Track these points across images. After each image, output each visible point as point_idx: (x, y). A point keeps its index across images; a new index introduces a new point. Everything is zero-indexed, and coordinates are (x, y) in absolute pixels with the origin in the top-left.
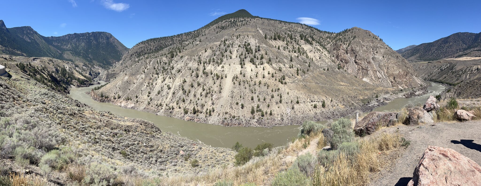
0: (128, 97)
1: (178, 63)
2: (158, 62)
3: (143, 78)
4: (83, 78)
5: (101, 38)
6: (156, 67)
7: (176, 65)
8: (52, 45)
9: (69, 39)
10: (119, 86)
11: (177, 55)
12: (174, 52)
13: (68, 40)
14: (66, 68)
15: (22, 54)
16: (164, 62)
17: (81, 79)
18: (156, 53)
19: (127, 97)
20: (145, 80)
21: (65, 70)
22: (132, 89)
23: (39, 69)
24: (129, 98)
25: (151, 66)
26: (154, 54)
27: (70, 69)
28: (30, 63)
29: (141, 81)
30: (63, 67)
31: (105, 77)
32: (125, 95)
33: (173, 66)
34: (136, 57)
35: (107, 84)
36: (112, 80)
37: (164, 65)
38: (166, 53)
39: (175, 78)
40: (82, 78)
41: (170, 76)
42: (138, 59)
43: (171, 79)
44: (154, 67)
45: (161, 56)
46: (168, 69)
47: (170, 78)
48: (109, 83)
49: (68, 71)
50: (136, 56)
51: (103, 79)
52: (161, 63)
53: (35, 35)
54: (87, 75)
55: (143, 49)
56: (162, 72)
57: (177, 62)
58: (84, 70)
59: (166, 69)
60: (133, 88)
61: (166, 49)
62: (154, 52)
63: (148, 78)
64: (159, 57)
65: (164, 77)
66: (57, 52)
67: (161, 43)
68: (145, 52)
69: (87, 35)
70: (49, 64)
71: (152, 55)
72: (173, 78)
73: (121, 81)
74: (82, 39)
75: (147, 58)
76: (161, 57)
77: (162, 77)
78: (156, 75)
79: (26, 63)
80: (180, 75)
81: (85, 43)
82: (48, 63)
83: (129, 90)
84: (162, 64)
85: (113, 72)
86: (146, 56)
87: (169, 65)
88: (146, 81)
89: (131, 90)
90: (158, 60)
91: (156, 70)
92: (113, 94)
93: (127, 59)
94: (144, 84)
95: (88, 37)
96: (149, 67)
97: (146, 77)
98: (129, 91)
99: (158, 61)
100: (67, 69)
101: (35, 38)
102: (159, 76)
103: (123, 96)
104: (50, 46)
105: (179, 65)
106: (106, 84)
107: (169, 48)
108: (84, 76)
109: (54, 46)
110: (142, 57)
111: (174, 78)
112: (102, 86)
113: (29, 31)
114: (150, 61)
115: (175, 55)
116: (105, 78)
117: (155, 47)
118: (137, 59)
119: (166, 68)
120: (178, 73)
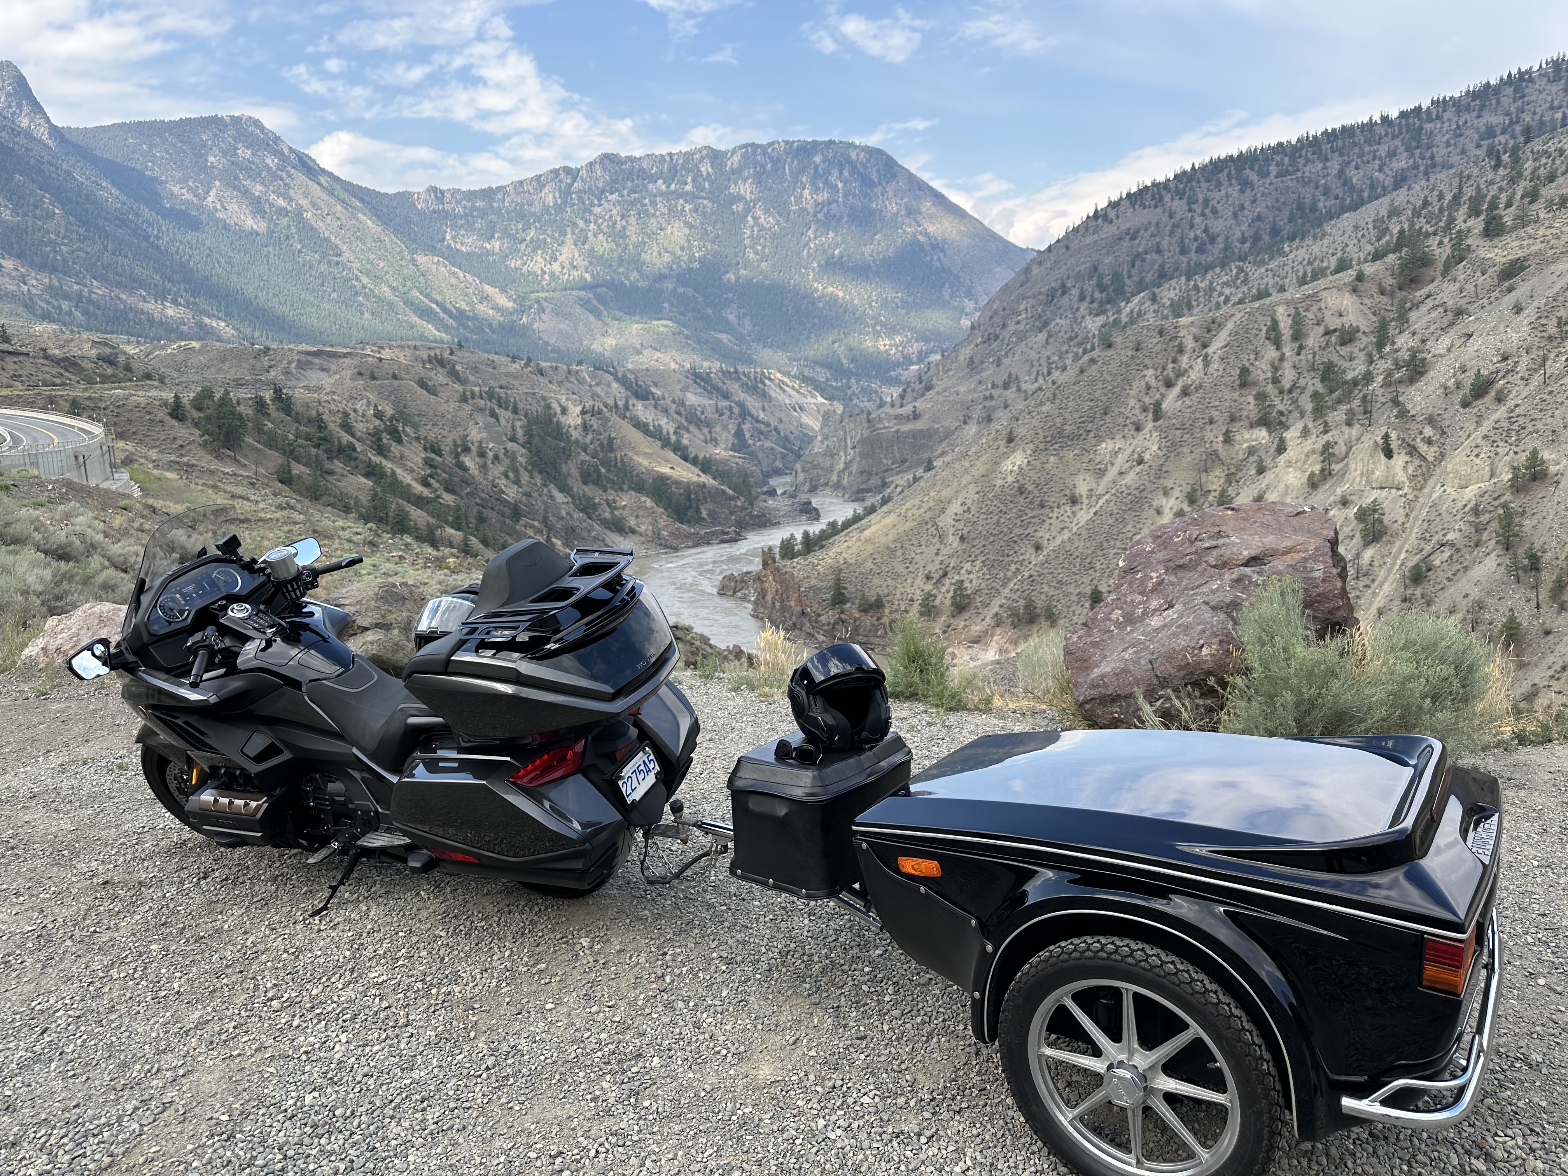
0: (1030, 605)
1: (1469, 323)
2: (1274, 326)
3: (1147, 456)
4: (695, 479)
5: (813, 184)
6: (1261, 371)
7: (1445, 341)
8: (434, 251)
9: (565, 202)
10: (960, 525)
11: (1460, 254)
12: (1433, 242)
13: (559, 209)
14: (564, 411)
15: (202, 326)
16: (1333, 323)
17: (678, 483)
18: (1263, 263)
19: (1022, 602)
20: (1161, 472)
21: (558, 432)
22: (1058, 542)
23: (360, 427)
24: (1040, 604)
25: (1215, 366)
26: (1241, 270)
27: (594, 423)
28: (278, 391)
29: (1130, 479)
30: (536, 408)
31: (847, 465)
32: (1004, 585)
33: (1414, 353)
34: (1084, 306)
35: (871, 510)
36: (902, 480)
37: (1336, 355)
38: (1352, 251)
39: (1430, 453)
40: (686, 474)
41: (1386, 437)
42: (1100, 320)
43: (1400, 460)
44: (1244, 371)
45: (1303, 282)
46: (1368, 378)
47: (1389, 454)
48: (884, 502)
49: (575, 434)
50: (1082, 298)
51: (834, 478)
52: (1298, 336)
53: (301, 178)
54: (720, 452)
55: (1143, 243)
56: (1309, 407)
57: (1460, 313)
58: (694, 418)
59: (1355, 383)
60: (1066, 535)
61: (1348, 219)
62: (1243, 259)
63: (1189, 457)
64: (1282, 289)
65: (1327, 446)
66: (485, 298)
67: (1305, 182)
68: (1162, 266)
69: (706, 168)
70: (432, 391)
71: (1226, 284)
72: (1412, 451)
73: (972, 489)
74: (662, 194)
75: (1179, 308)
76: (1308, 289)
77: (1315, 442)
78: (1262, 434)
79: (244, 394)
80: (1487, 425)
81: (690, 226)
82: (422, 384)
83: (1038, 548)
84: (1313, 340)
85: (905, 428)
86: (1169, 293)
87: (1380, 345)
88: (1169, 483)
89: (1049, 548)
90: (1283, 315)
91: (1261, 397)
92: (920, 582)
93: (1012, 327)
94: (1160, 500)
95: (712, 183)
96: (1195, 374)
97: (1172, 448)
98: (1037, 560)
99: (1275, 323)
100: (573, 419)
101: (304, 202)
102: (1282, 441)
103: (993, 592)
104: (421, 259)
105: (1475, 344)
106: (860, 511)
107: (1381, 206)
108: (694, 461)
109: (453, 257)
110: (1136, 300)
111: (1423, 448)
112: (834, 530)
113: (244, 153)
114: (1211, 327)
115: (1440, 266)
116: (854, 468)
117: (1249, 214)
118: (1093, 324)
119: (1350, 376)
120: (1465, 404)
